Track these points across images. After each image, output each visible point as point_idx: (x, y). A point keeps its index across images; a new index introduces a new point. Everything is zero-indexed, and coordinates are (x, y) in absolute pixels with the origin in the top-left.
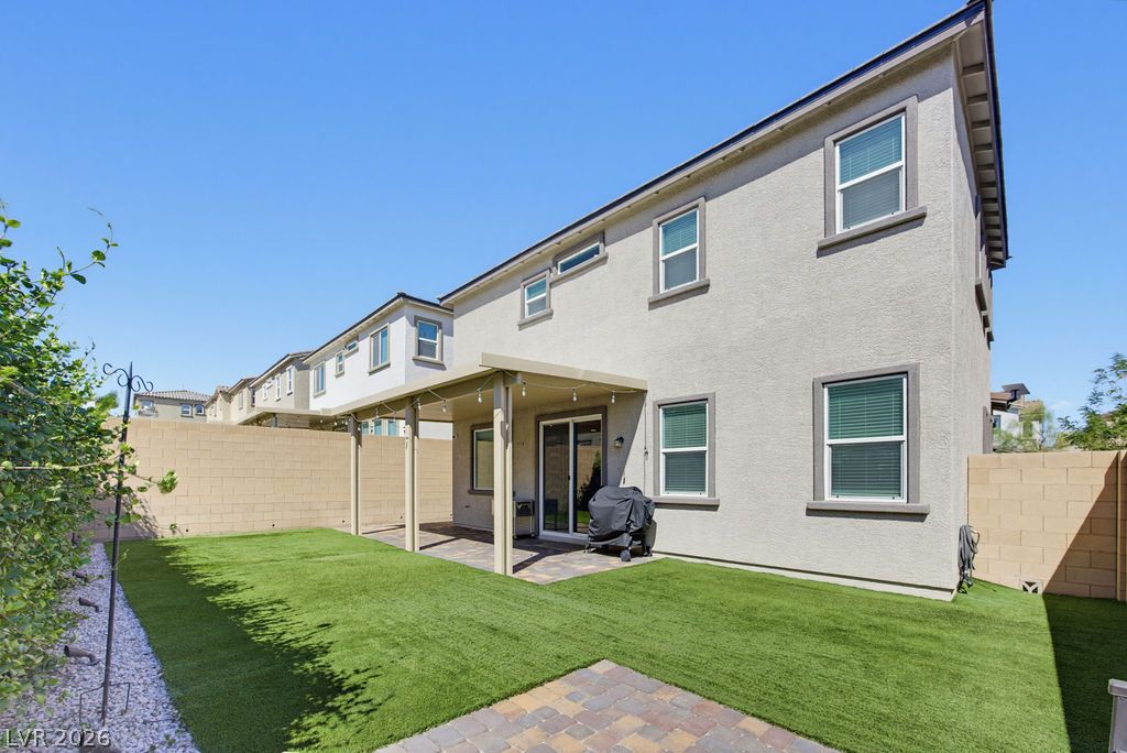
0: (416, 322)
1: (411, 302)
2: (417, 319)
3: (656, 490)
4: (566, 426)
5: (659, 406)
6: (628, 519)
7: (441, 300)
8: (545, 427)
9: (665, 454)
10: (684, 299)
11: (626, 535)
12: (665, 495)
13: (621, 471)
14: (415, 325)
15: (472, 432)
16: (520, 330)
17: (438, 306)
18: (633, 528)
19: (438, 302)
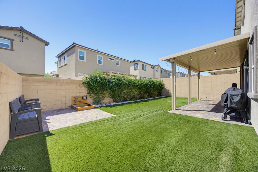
3: (250, 89)
6: (225, 102)
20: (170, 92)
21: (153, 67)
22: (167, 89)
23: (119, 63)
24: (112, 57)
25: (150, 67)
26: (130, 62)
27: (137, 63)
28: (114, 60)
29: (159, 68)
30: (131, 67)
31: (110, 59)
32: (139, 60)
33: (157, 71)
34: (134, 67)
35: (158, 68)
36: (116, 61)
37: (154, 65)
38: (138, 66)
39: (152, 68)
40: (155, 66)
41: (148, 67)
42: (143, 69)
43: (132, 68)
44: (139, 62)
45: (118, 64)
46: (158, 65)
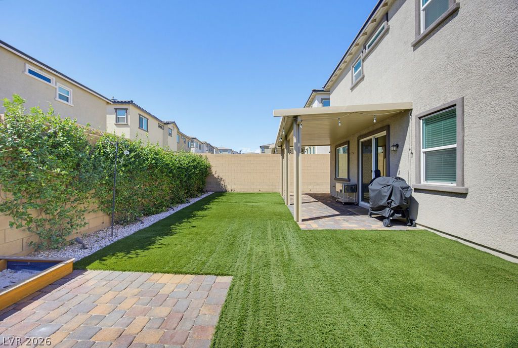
0: (322, 101)
1: (318, 93)
2: (322, 99)
3: (418, 179)
4: (370, 141)
5: (420, 118)
6: (389, 198)
7: (324, 88)
8: (362, 143)
9: (425, 152)
10: (438, 30)
11: (388, 209)
12: (424, 183)
13: (397, 167)
14: (322, 103)
15: (336, 149)
16: (352, 91)
17: (323, 91)
18: (393, 205)
19: (323, 89)
20: (223, 183)
21: (162, 125)
22: (216, 176)
23: (70, 97)
24: (41, 69)
25: (156, 123)
26: (108, 103)
27: (126, 109)
28: (49, 81)
29: (176, 130)
30: (107, 115)
31: (31, 72)
32: (132, 101)
33: (170, 134)
34: (114, 116)
35: (172, 129)
36: (57, 86)
37: (165, 121)
38: (129, 116)
39: (160, 127)
40: (168, 123)
41: (153, 125)
42: (141, 126)
43: (111, 119)
44: (130, 107)
45: (67, 100)
46: (174, 122)
